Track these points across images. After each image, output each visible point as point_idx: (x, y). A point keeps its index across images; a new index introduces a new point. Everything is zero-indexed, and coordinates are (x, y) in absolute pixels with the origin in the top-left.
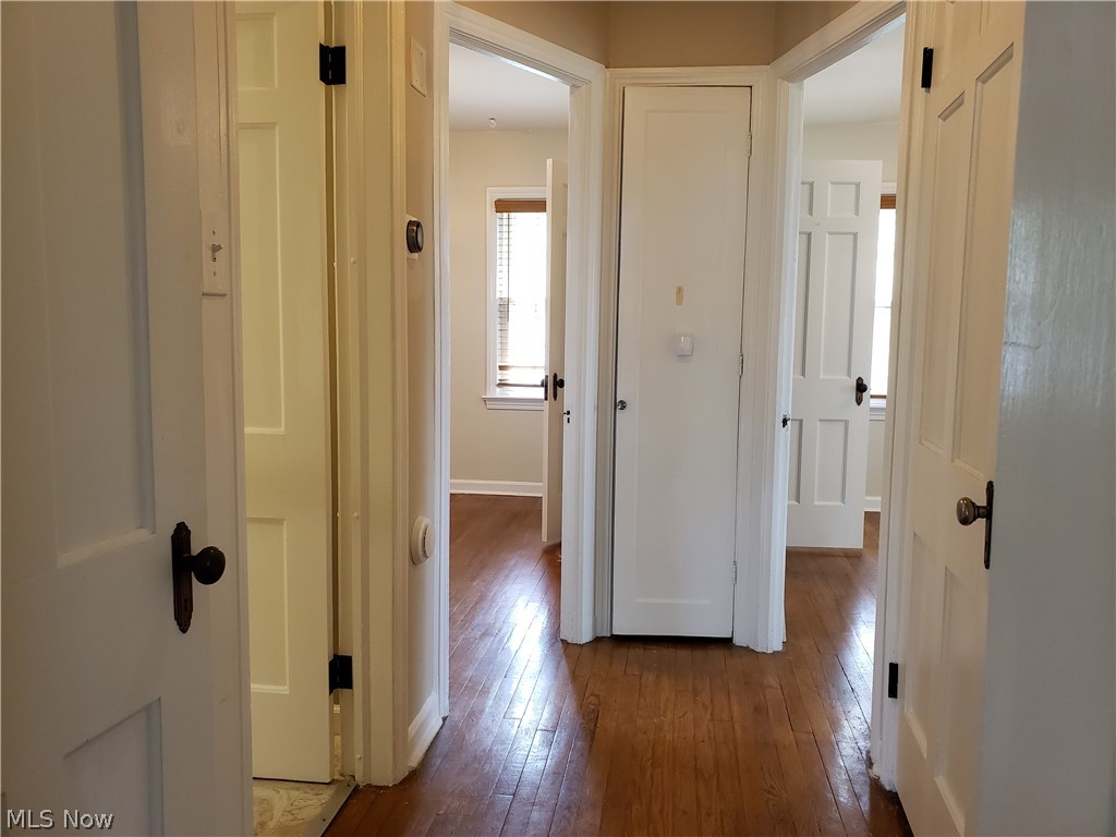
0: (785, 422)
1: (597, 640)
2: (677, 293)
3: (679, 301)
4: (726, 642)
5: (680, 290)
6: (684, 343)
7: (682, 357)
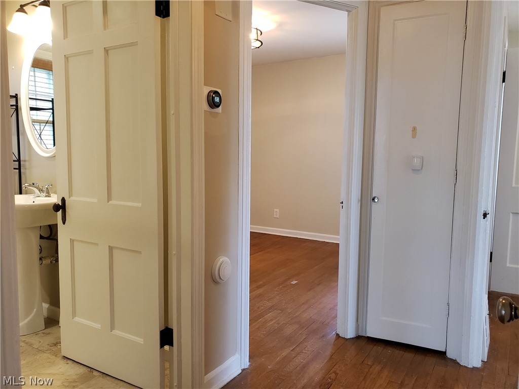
0: (485, 215)
1: (358, 338)
2: (413, 131)
3: (414, 136)
4: (442, 354)
5: (414, 129)
6: (416, 161)
7: (415, 170)
